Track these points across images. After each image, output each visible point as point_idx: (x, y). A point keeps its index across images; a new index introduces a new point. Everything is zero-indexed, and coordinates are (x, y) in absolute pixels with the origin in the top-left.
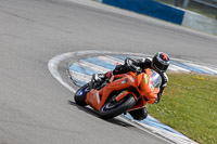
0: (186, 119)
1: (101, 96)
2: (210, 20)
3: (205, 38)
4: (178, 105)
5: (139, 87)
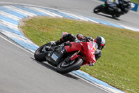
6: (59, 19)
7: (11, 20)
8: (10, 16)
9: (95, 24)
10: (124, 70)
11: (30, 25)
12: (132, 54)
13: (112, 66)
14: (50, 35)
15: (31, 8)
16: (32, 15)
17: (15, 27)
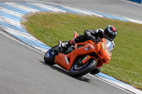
1: (69, 59)
5: (99, 53)
6: (62, 14)
7: (14, 17)
8: (12, 13)
9: (99, 18)
10: (131, 64)
11: (32, 21)
12: (138, 47)
13: (118, 60)
14: (54, 31)
15: (33, 4)
16: (34, 11)
17: (17, 24)
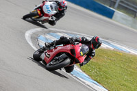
0: (108, 78)
2: (129, 18)
3: (126, 29)
4: (103, 69)
14: (99, 65)
